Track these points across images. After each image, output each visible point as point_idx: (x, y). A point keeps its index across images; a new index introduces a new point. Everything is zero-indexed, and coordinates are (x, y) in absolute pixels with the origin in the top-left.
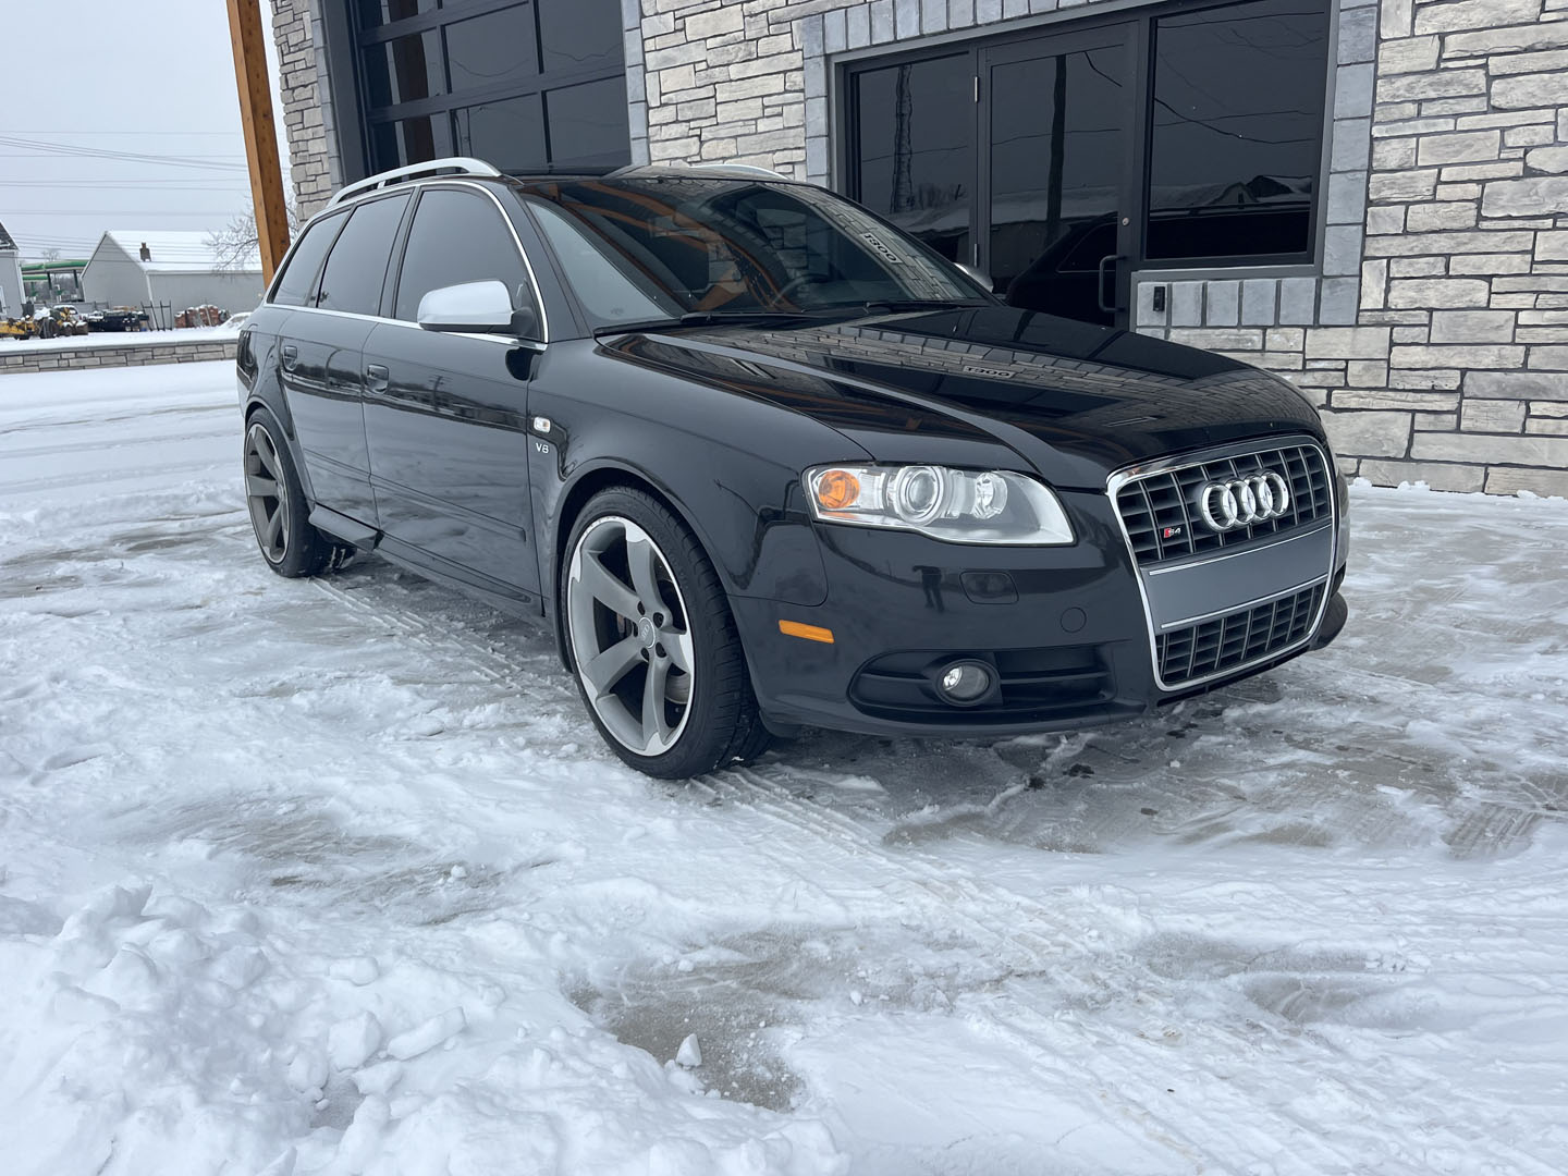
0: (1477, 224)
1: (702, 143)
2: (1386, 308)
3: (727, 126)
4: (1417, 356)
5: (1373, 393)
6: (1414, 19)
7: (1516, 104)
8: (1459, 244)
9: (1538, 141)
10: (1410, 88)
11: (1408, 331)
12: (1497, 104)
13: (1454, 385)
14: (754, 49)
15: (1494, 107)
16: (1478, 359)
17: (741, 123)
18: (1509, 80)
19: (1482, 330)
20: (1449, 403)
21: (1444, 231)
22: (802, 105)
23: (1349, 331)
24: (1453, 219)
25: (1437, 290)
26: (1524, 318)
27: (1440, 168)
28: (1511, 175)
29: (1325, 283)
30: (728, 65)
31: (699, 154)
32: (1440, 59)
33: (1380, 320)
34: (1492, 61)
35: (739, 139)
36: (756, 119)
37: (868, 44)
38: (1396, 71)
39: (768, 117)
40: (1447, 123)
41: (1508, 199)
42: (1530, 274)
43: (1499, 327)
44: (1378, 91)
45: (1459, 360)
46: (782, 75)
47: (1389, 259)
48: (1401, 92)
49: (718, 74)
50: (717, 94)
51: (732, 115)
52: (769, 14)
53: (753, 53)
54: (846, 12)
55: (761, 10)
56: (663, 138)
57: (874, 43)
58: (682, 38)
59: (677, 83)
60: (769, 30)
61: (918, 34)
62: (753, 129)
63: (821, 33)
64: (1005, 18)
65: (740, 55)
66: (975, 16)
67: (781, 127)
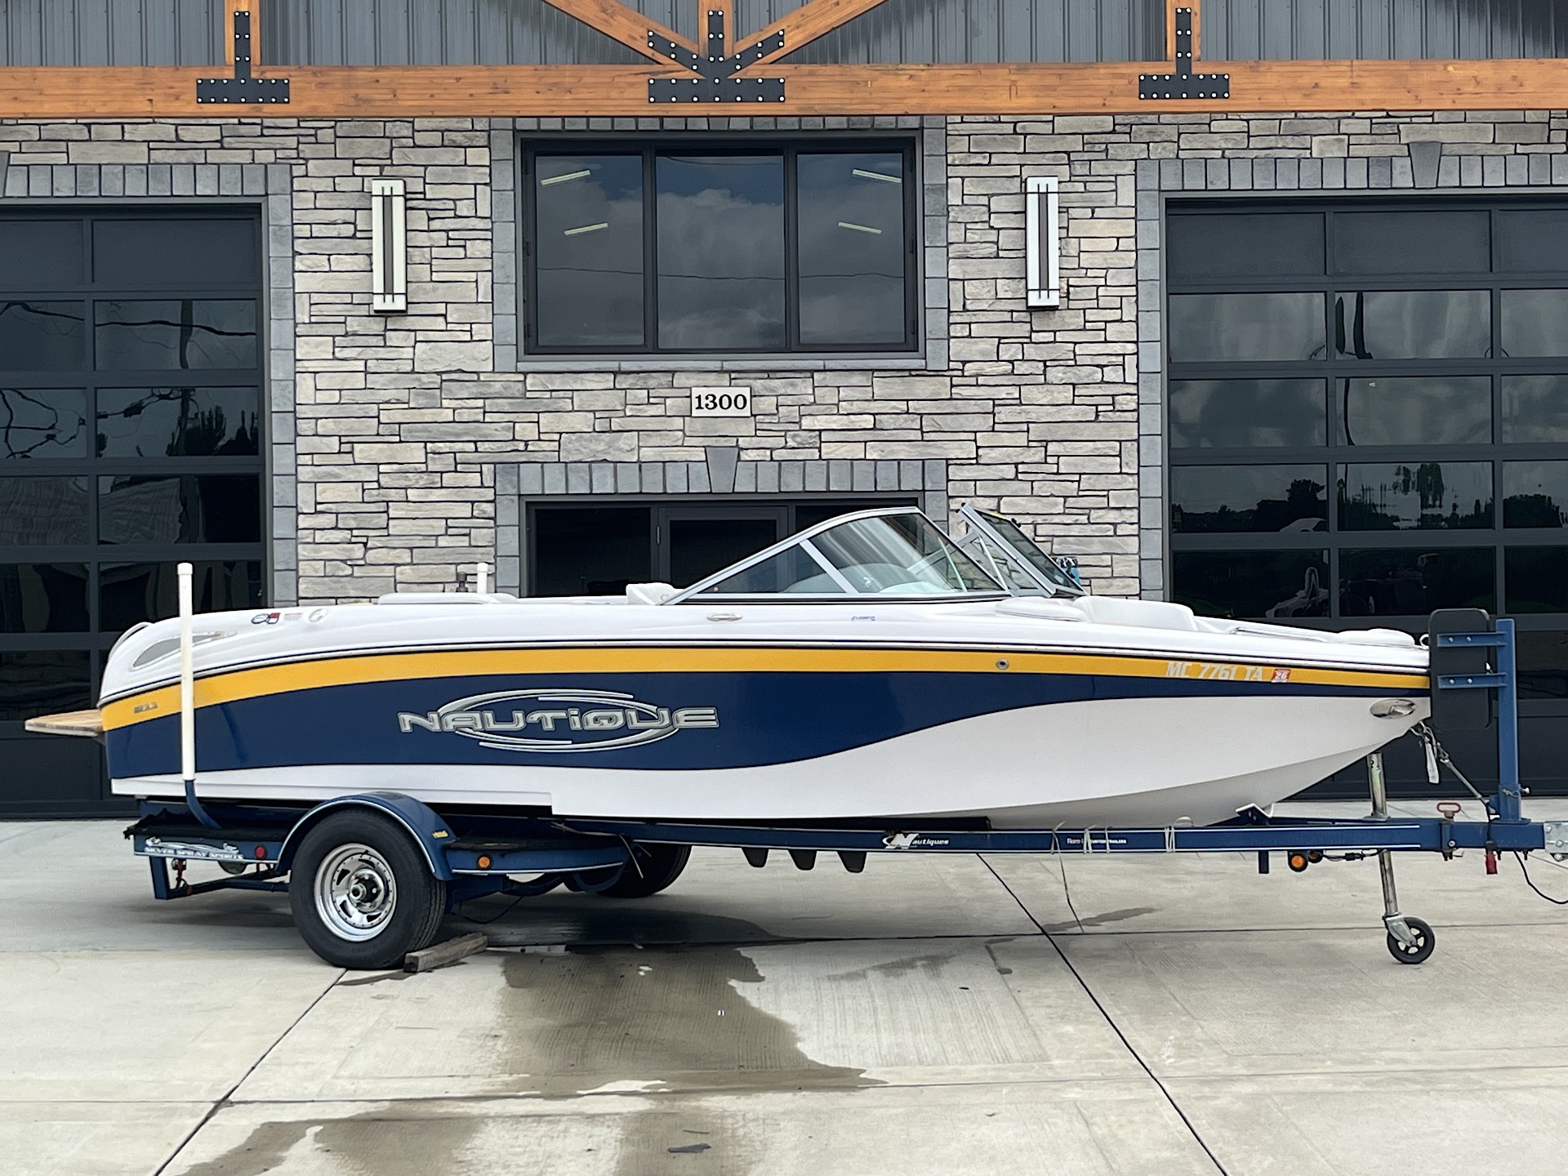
1: (366, 549)
3: (402, 538)
14: (439, 480)
17: (419, 538)
22: (493, 530)
30: (406, 489)
31: (364, 558)
35: (414, 550)
36: (437, 536)
37: (564, 492)
39: (450, 535)
46: (470, 504)
49: (393, 494)
50: (390, 511)
51: (409, 530)
52: (457, 455)
53: (437, 483)
54: (542, 467)
55: (448, 450)
56: (317, 541)
57: (570, 492)
58: (348, 459)
59: (340, 496)
60: (456, 467)
61: (613, 492)
62: (433, 543)
63: (516, 478)
64: (691, 491)
65: (421, 483)
66: (665, 487)
67: (467, 544)
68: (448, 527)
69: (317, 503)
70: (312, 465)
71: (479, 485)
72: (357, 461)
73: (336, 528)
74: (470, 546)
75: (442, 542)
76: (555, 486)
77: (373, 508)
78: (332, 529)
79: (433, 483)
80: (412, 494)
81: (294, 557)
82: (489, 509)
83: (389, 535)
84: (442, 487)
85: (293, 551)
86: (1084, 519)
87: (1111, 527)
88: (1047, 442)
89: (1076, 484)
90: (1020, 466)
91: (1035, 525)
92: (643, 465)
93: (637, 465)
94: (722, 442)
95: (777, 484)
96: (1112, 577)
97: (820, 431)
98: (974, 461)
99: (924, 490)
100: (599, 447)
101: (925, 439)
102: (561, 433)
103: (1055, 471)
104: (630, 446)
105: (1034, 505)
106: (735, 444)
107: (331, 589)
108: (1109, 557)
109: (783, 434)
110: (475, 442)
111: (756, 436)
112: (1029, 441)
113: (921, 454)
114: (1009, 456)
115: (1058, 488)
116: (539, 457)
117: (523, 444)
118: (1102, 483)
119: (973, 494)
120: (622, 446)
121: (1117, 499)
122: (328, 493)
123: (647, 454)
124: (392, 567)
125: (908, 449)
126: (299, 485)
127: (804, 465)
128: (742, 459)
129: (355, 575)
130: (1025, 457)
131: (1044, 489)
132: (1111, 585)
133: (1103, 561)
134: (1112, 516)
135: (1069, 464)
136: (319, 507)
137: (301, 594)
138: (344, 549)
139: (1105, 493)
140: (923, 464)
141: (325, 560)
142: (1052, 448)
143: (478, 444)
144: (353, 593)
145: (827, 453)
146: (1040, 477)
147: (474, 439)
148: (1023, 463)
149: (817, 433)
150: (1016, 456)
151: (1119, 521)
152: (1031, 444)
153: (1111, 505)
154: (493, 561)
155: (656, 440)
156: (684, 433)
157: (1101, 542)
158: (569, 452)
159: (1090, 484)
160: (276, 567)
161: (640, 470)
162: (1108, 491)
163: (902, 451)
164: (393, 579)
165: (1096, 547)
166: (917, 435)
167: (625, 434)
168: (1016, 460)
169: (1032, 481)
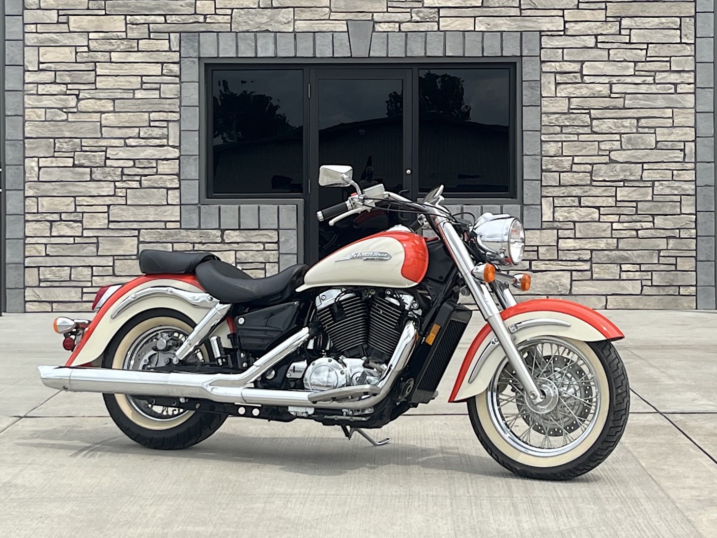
0: (591, 183)
1: (79, 100)
2: (554, 221)
3: (106, 91)
4: (570, 244)
5: (552, 262)
6: (556, 89)
7: (604, 131)
8: (584, 192)
9: (614, 147)
10: (557, 119)
11: (566, 232)
12: (595, 130)
13: (588, 257)
14: (136, 45)
15: (594, 132)
16: (598, 245)
17: (120, 91)
18: (600, 121)
19: (598, 231)
20: (586, 266)
21: (577, 185)
22: (178, 85)
23: (538, 231)
24: (581, 180)
25: (576, 213)
26: (615, 226)
27: (573, 157)
28: (605, 162)
29: (525, 208)
30: (110, 52)
31: (76, 107)
32: (569, 109)
33: (552, 226)
34: (592, 111)
35: (116, 101)
36: (134, 90)
37: (235, 56)
38: (550, 112)
39: (144, 89)
40: (575, 137)
41: (603, 173)
42: (616, 206)
43: (605, 230)
44: (543, 119)
45: (590, 245)
46: (160, 64)
47: (553, 197)
48: (553, 121)
49: (100, 56)
50: (97, 69)
51: (112, 84)
52: (151, 25)
53: (134, 48)
54: (218, 36)
55: (143, 22)
56: (39, 93)
57: (239, 56)
58: (64, 28)
59: (57, 57)
60: (149, 36)
61: (274, 56)
62: (131, 96)
63: (197, 44)
64: (335, 56)
65: (122, 47)
66: (315, 52)
67: (158, 97)
68: (142, 83)
69: (40, 63)
70: (37, 32)
71: (167, 49)
72: (72, 29)
73: (55, 83)
74: (160, 98)
75: (139, 94)
76: (227, 51)
77: (83, 67)
78: (51, 83)
79: (132, 47)
80: (115, 56)
81: (22, 105)
82: (175, 68)
83: (96, 89)
84: (138, 51)
85: (21, 100)
86: (650, 80)
87: (673, 86)
88: (621, 17)
89: (645, 51)
90: (599, 37)
91: (611, 84)
92: (297, 34)
93: (293, 34)
94: (361, 16)
95: (404, 50)
96: (673, 127)
97: (439, 8)
98: (562, 33)
99: (521, 56)
100: (263, 19)
101: (522, 15)
102: (233, 9)
103: (628, 41)
104: (287, 19)
105: (610, 68)
106: (370, 18)
107: (50, 131)
108: (670, 110)
109: (409, 10)
110: (165, 16)
111: (387, 12)
112: (606, 17)
113: (520, 27)
114: (590, 29)
115: (629, 55)
116: (215, 27)
117: (202, 17)
118: (665, 51)
119: (561, 60)
120: (280, 18)
121: (678, 63)
122: (49, 55)
123: (301, 26)
124: (99, 114)
125: (508, 22)
126: (26, 48)
127: (426, 35)
128: (376, 30)
129: (69, 120)
130: (604, 30)
131: (619, 55)
132: (672, 133)
133: (664, 113)
134: (674, 78)
135: (639, 36)
136: (42, 66)
137: (27, 135)
138: (61, 100)
139: (668, 59)
140: (521, 34)
141: (46, 108)
142: (625, 22)
143: (167, 16)
144: (67, 134)
145: (444, 26)
146: (615, 46)
147: (164, 13)
148: (601, 34)
149: (436, 9)
150: (595, 29)
151: (679, 81)
152: (609, 19)
153: (672, 69)
154: (178, 110)
155: (307, 15)
156: (330, 10)
157: (663, 98)
158: (238, 23)
159: (656, 52)
160: (8, 113)
161: (295, 38)
162: (671, 57)
163: (504, 25)
164: (99, 123)
165: (660, 102)
166: (516, 12)
167: (284, 9)
168: (595, 32)
169: (609, 49)
